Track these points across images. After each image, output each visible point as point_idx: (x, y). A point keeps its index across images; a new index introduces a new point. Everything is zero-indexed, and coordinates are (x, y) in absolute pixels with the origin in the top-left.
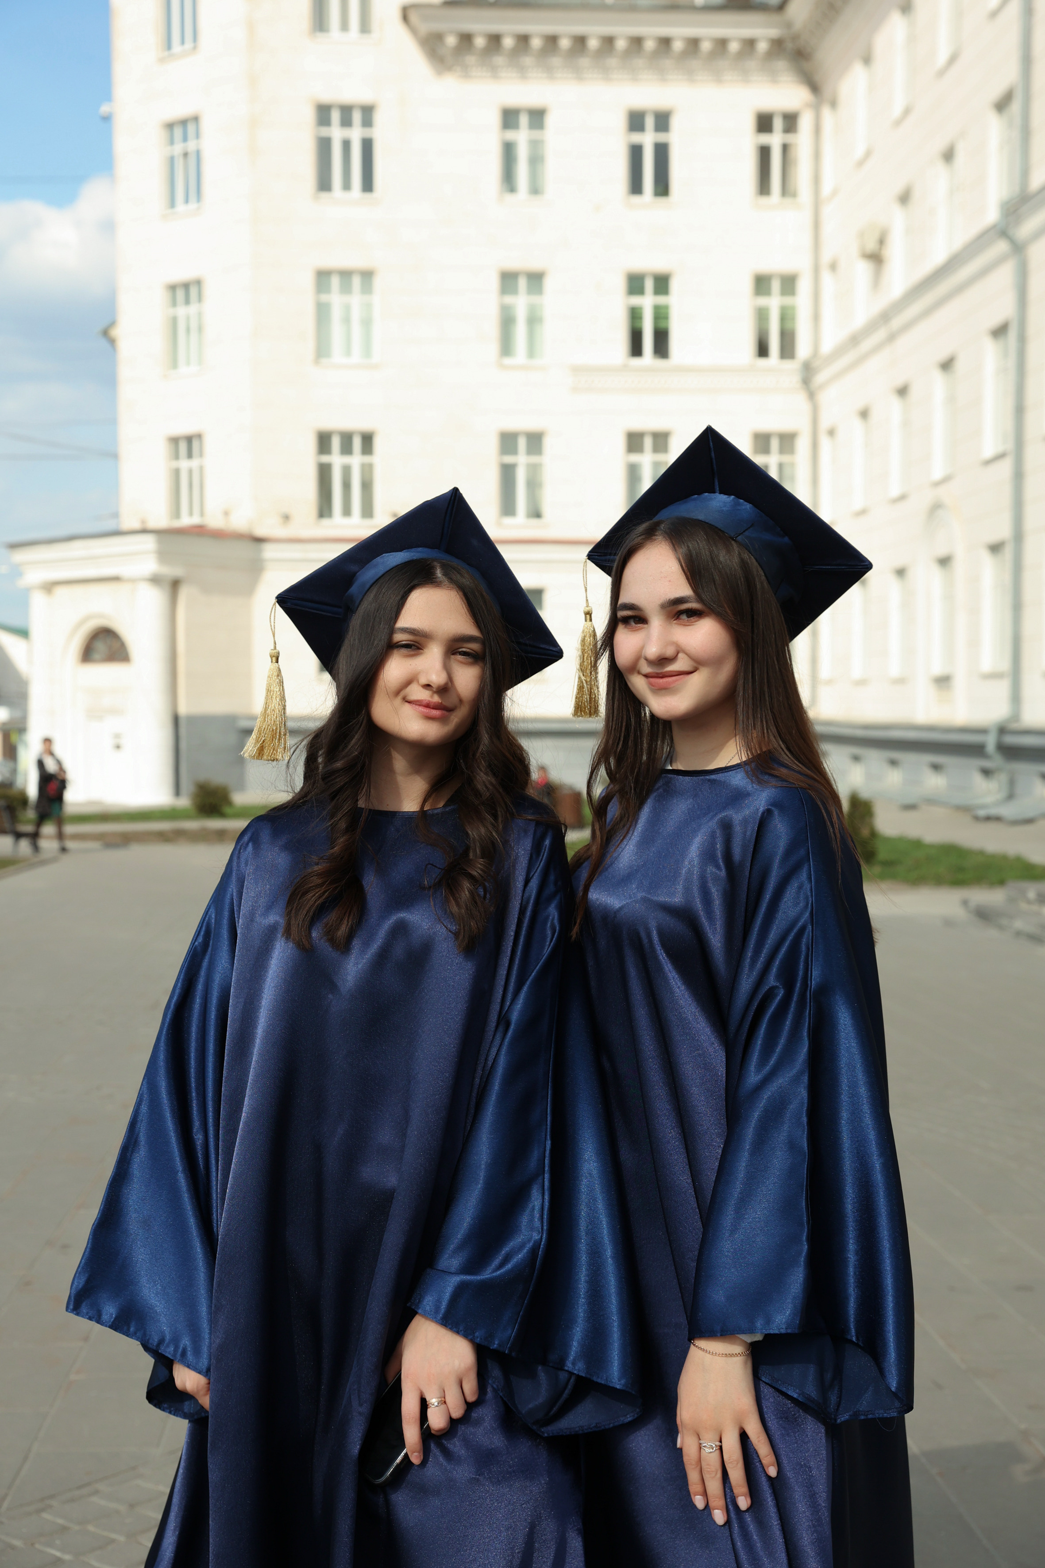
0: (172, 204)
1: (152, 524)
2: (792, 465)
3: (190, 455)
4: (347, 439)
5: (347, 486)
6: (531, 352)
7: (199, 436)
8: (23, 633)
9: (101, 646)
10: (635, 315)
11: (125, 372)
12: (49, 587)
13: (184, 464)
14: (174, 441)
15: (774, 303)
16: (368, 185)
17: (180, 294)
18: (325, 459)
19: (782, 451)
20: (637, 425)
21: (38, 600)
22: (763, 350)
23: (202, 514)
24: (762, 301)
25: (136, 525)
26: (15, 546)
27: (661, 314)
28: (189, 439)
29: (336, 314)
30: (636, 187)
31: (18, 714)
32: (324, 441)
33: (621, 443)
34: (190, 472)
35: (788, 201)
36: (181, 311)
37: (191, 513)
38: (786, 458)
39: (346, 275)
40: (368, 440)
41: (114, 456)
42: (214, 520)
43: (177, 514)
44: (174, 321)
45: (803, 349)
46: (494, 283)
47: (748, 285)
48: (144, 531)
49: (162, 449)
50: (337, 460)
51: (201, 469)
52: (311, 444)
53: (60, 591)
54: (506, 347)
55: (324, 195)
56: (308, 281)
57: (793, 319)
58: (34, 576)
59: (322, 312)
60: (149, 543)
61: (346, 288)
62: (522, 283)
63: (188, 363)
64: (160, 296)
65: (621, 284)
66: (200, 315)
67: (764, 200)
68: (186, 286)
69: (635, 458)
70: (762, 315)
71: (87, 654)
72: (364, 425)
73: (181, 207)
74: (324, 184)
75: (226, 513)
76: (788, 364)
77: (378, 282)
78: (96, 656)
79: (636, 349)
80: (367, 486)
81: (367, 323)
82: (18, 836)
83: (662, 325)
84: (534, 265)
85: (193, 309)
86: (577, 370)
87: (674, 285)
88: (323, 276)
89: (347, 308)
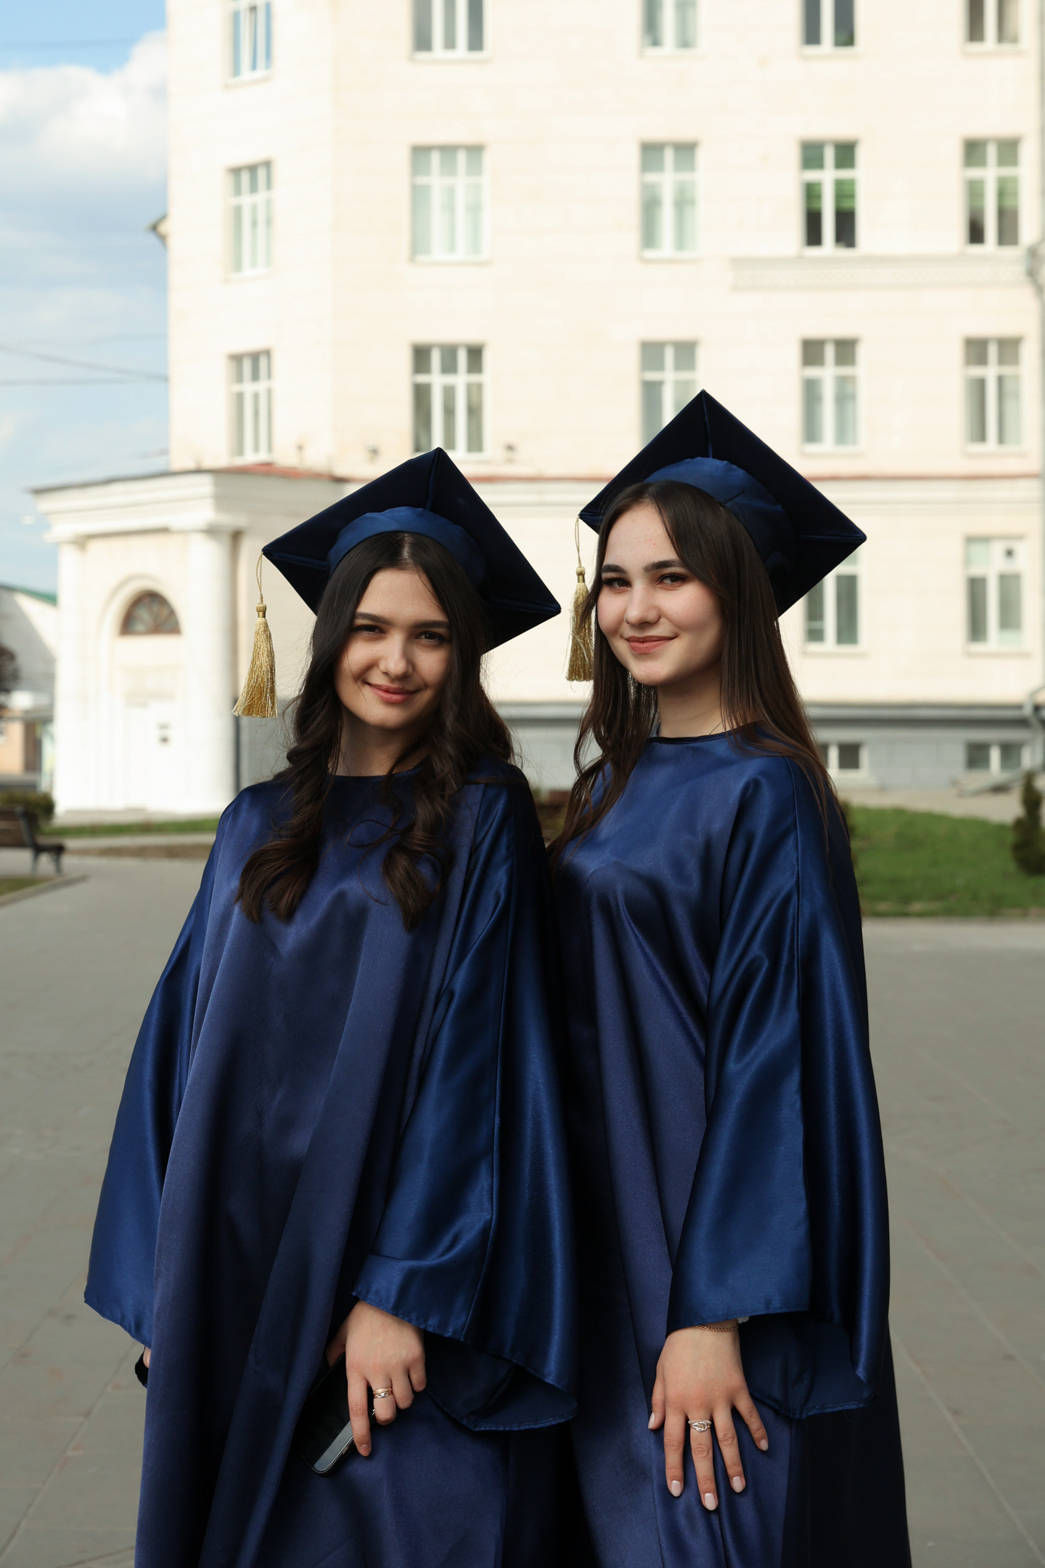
0: (236, 70)
1: (208, 463)
2: (1017, 378)
3: (255, 377)
4: (449, 353)
5: (449, 411)
6: (680, 243)
7: (268, 353)
8: (50, 599)
9: (144, 615)
10: (812, 193)
11: (177, 274)
12: (82, 541)
13: (248, 388)
14: (237, 359)
15: (990, 174)
16: (476, 41)
17: (245, 177)
18: (422, 379)
19: (1001, 361)
20: (815, 331)
21: (68, 558)
22: (976, 234)
23: (270, 449)
24: (975, 173)
25: (191, 465)
26: (39, 492)
27: (844, 192)
28: (255, 357)
29: (437, 198)
30: (812, 35)
31: (43, 700)
32: (421, 356)
33: (795, 353)
34: (256, 396)
35: (1006, 47)
36: (246, 200)
37: (256, 449)
38: (1007, 370)
39: (448, 150)
40: (475, 354)
41: (165, 379)
42: (285, 457)
43: (239, 449)
44: (238, 211)
45: (1028, 232)
46: (633, 156)
47: (956, 153)
48: (199, 471)
49: (221, 369)
50: (436, 380)
51: (269, 392)
52: (405, 360)
53: (95, 546)
54: (649, 237)
55: (423, 56)
56: (403, 158)
57: (1015, 194)
58: (64, 529)
59: (419, 196)
60: (205, 485)
61: (449, 168)
62: (669, 155)
63: (254, 264)
64: (220, 182)
65: (794, 156)
66: (269, 203)
67: (976, 47)
68: (253, 169)
69: (812, 372)
70: (974, 190)
71: (128, 625)
72: (472, 336)
73: (247, 74)
74: (422, 42)
75: (300, 448)
76: (1008, 252)
77: (488, 159)
78: (140, 627)
79: (813, 236)
80: (474, 411)
81: (475, 210)
82: (38, 850)
83: (846, 205)
84: (683, 134)
85: (261, 197)
86: (739, 263)
87: (862, 155)
88: (420, 152)
89: (451, 191)
